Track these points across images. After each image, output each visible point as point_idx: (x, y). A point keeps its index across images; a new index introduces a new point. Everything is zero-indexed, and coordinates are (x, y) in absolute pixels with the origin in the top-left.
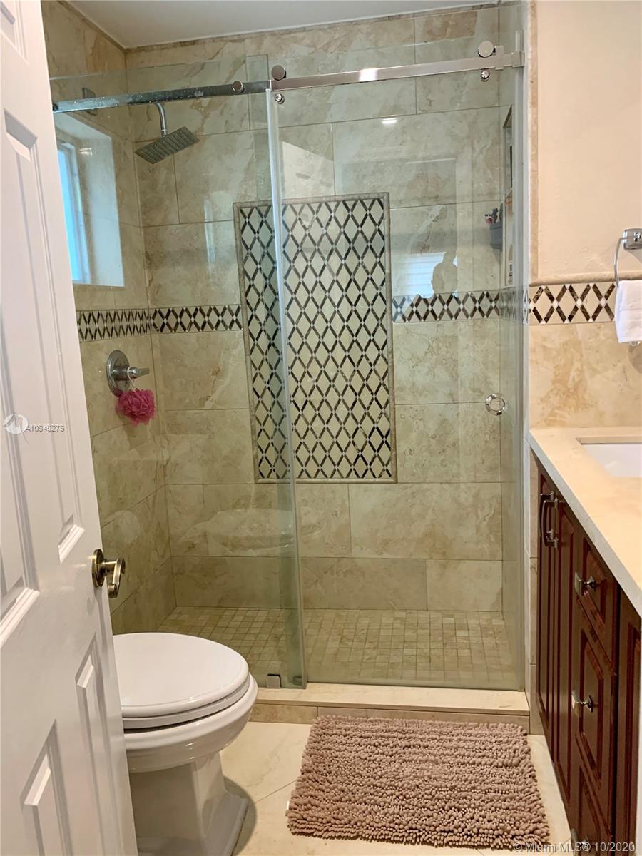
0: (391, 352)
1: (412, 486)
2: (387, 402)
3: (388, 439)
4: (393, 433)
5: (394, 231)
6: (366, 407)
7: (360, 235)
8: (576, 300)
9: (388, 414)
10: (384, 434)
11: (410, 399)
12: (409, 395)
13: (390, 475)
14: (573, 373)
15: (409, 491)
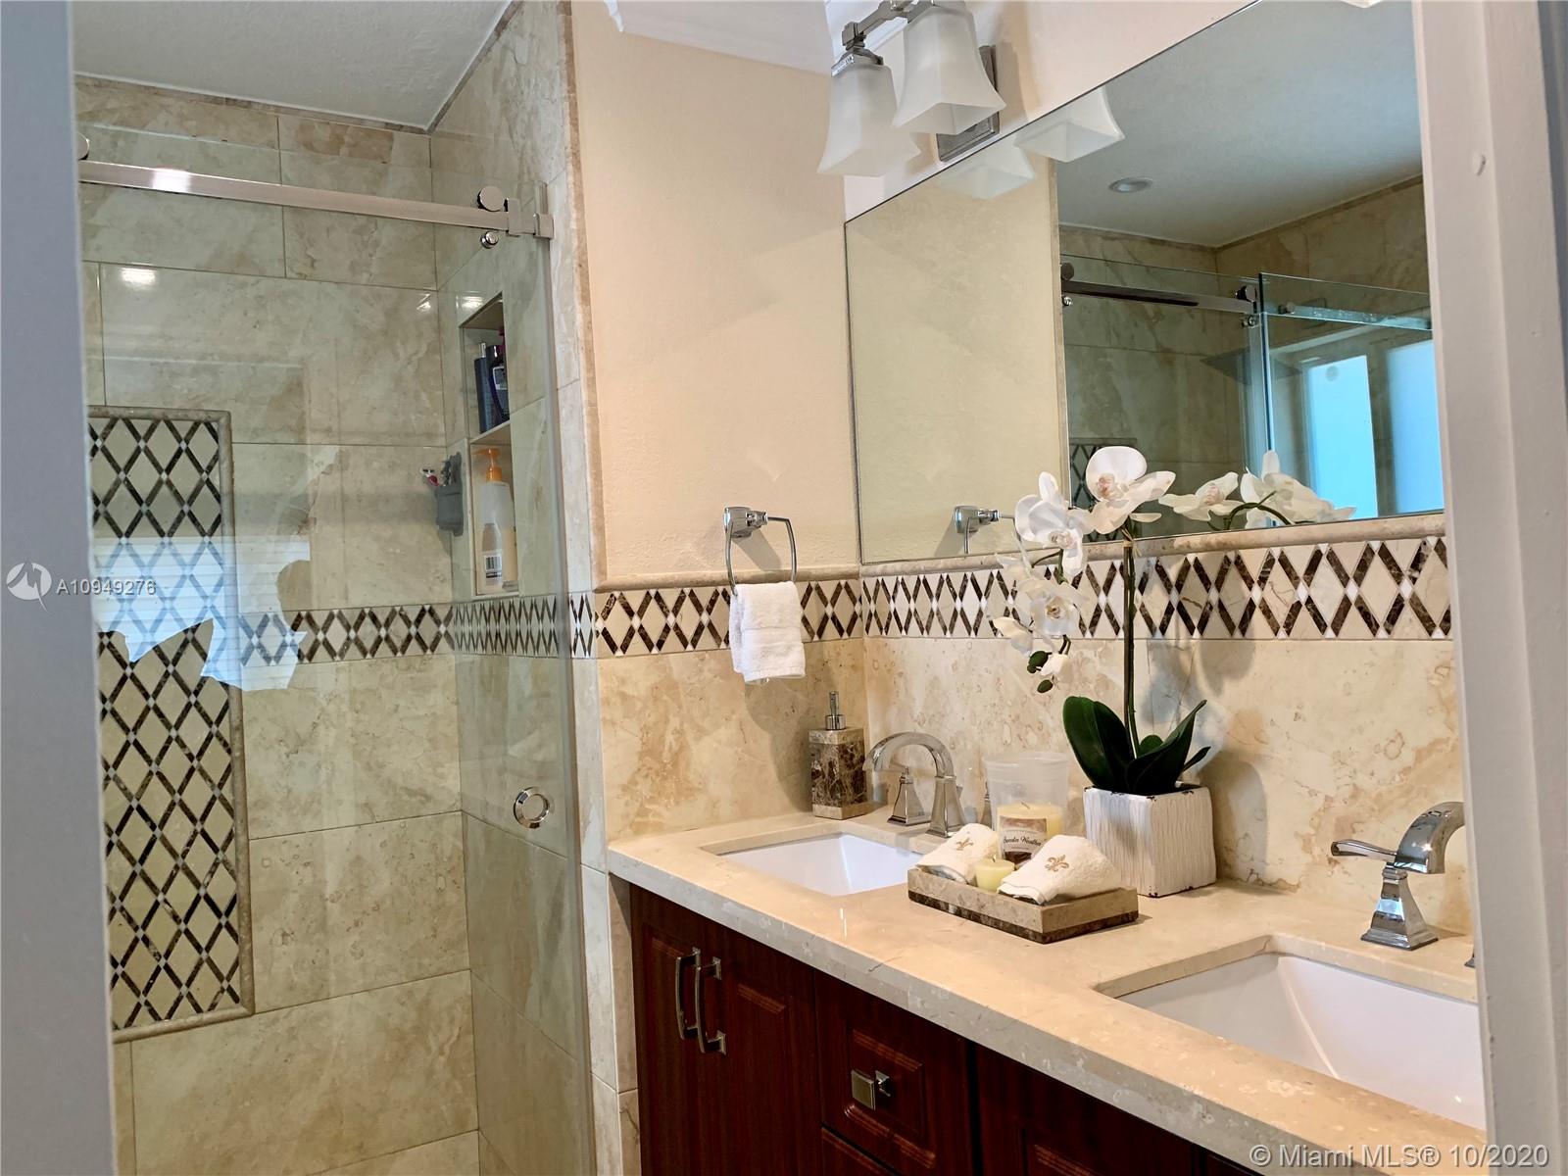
0: (240, 728)
1: (289, 1014)
2: (230, 837)
3: (233, 918)
4: (246, 901)
5: (240, 486)
6: (180, 851)
7: (164, 489)
8: (666, 616)
9: (233, 863)
10: (223, 908)
11: (282, 823)
12: (279, 815)
13: (236, 999)
14: (670, 738)
15: (281, 1028)
